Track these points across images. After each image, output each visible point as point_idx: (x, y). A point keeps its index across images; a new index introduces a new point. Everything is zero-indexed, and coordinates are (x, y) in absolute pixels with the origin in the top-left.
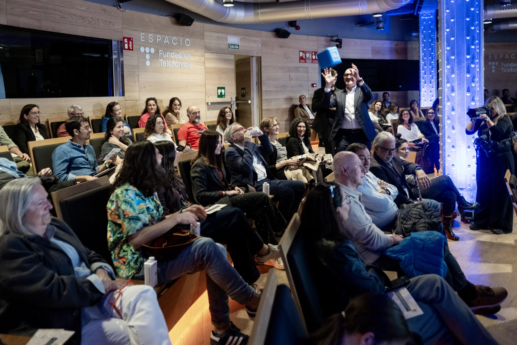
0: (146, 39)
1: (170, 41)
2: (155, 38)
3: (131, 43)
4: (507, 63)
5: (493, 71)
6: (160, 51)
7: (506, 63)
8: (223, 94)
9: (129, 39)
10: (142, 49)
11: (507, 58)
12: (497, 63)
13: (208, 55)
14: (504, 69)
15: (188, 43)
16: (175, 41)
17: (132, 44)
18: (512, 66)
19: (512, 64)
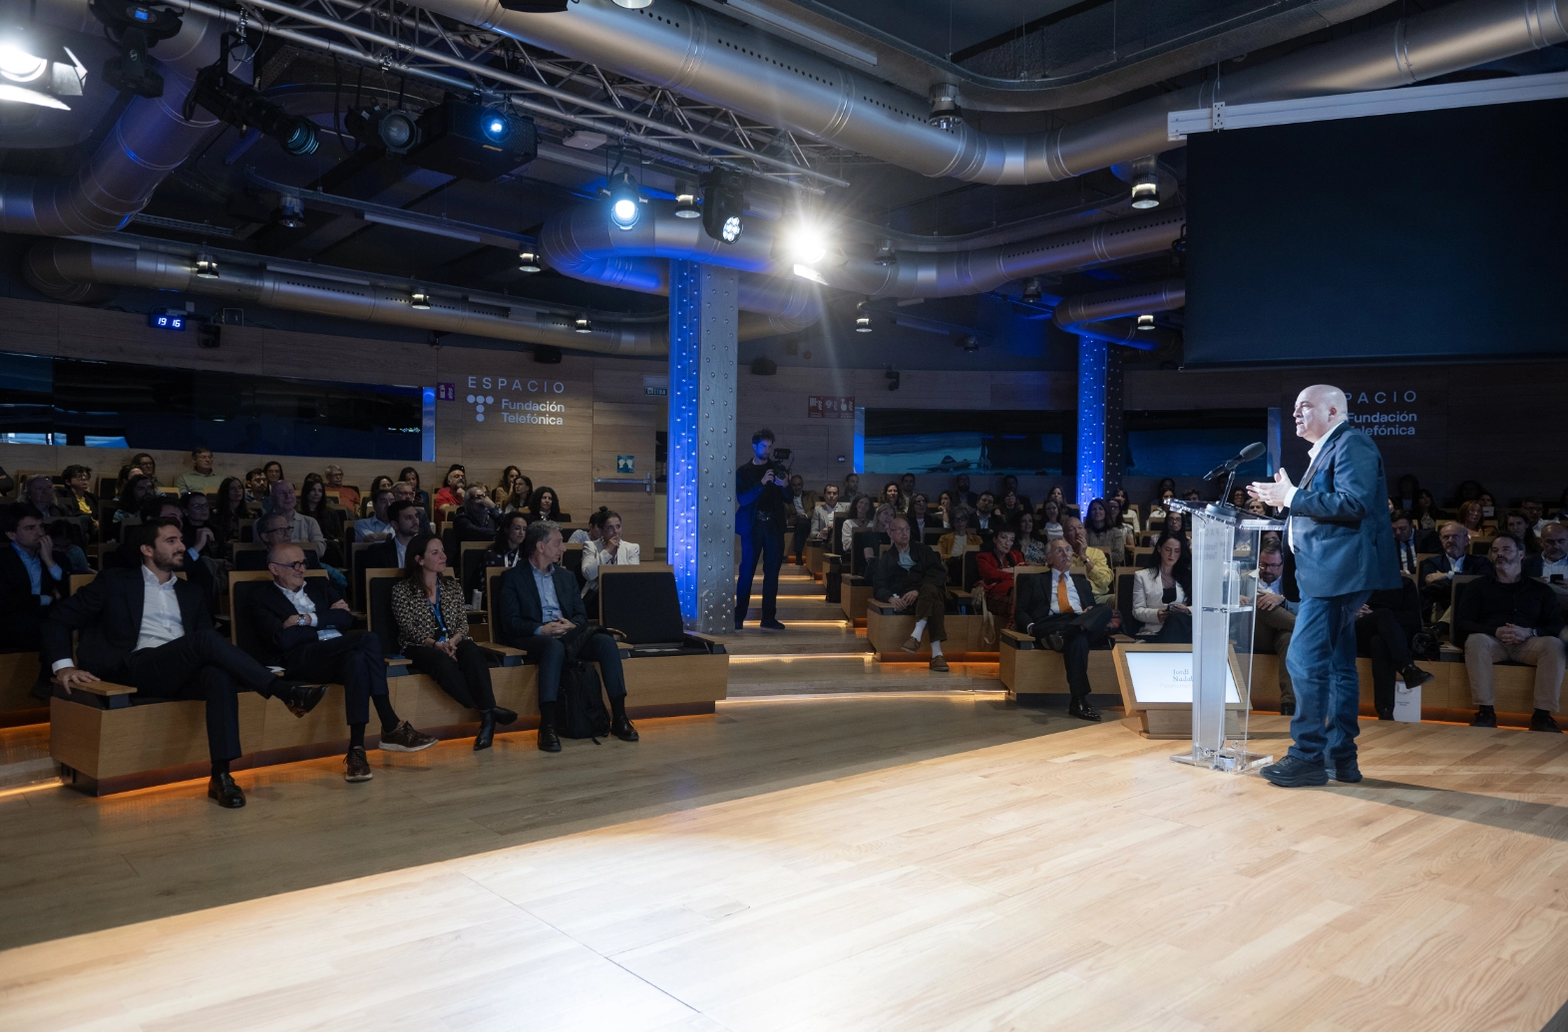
0: (479, 383)
1: (524, 385)
2: (495, 384)
3: (450, 390)
6: (504, 400)
8: (630, 467)
9: (448, 386)
10: (471, 399)
13: (598, 406)
15: (559, 388)
16: (533, 386)
17: (453, 392)
18: (1378, 421)
19: (1378, 416)
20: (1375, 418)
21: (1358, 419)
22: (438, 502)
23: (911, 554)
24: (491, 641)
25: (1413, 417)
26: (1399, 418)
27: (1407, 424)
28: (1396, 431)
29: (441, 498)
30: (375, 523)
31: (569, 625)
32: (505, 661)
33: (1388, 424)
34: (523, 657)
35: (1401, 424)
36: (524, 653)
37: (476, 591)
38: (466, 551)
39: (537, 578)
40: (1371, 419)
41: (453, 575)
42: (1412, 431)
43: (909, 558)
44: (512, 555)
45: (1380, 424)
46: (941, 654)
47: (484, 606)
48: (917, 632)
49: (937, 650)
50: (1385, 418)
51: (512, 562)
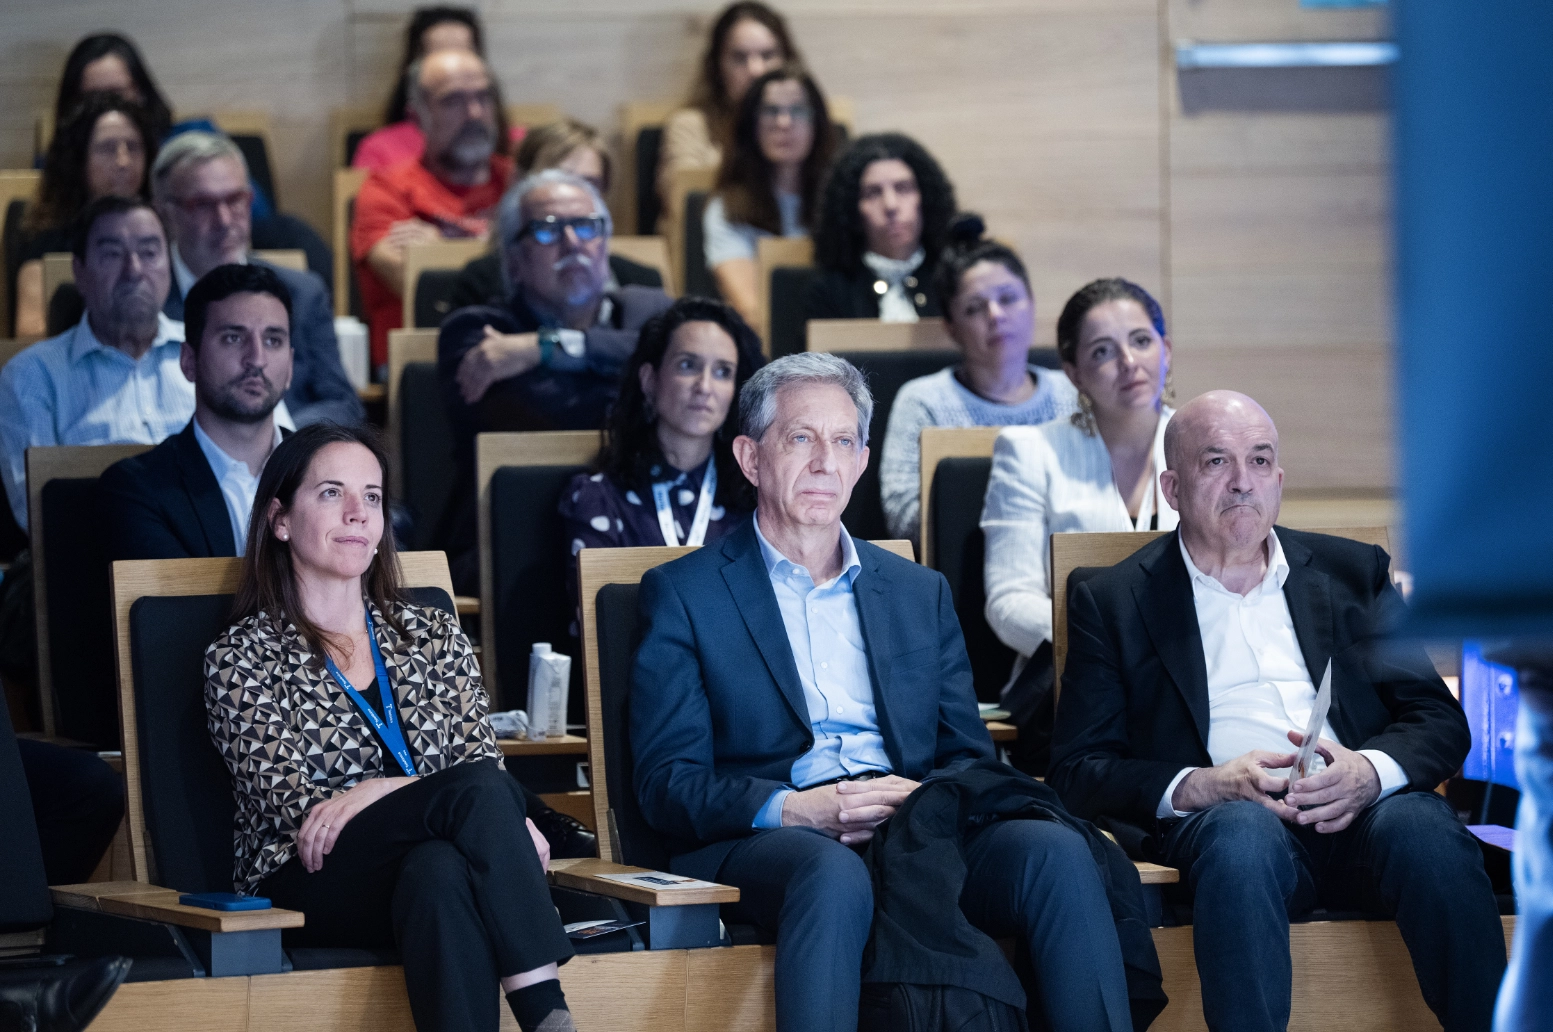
22: (365, 221)
24: (606, 852)
29: (379, 195)
30: (91, 357)
31: (902, 787)
32: (658, 927)
34: (724, 910)
36: (730, 894)
37: (544, 652)
38: (501, 476)
39: (786, 594)
41: (446, 584)
44: (687, 497)
47: (577, 711)
51: (687, 531)
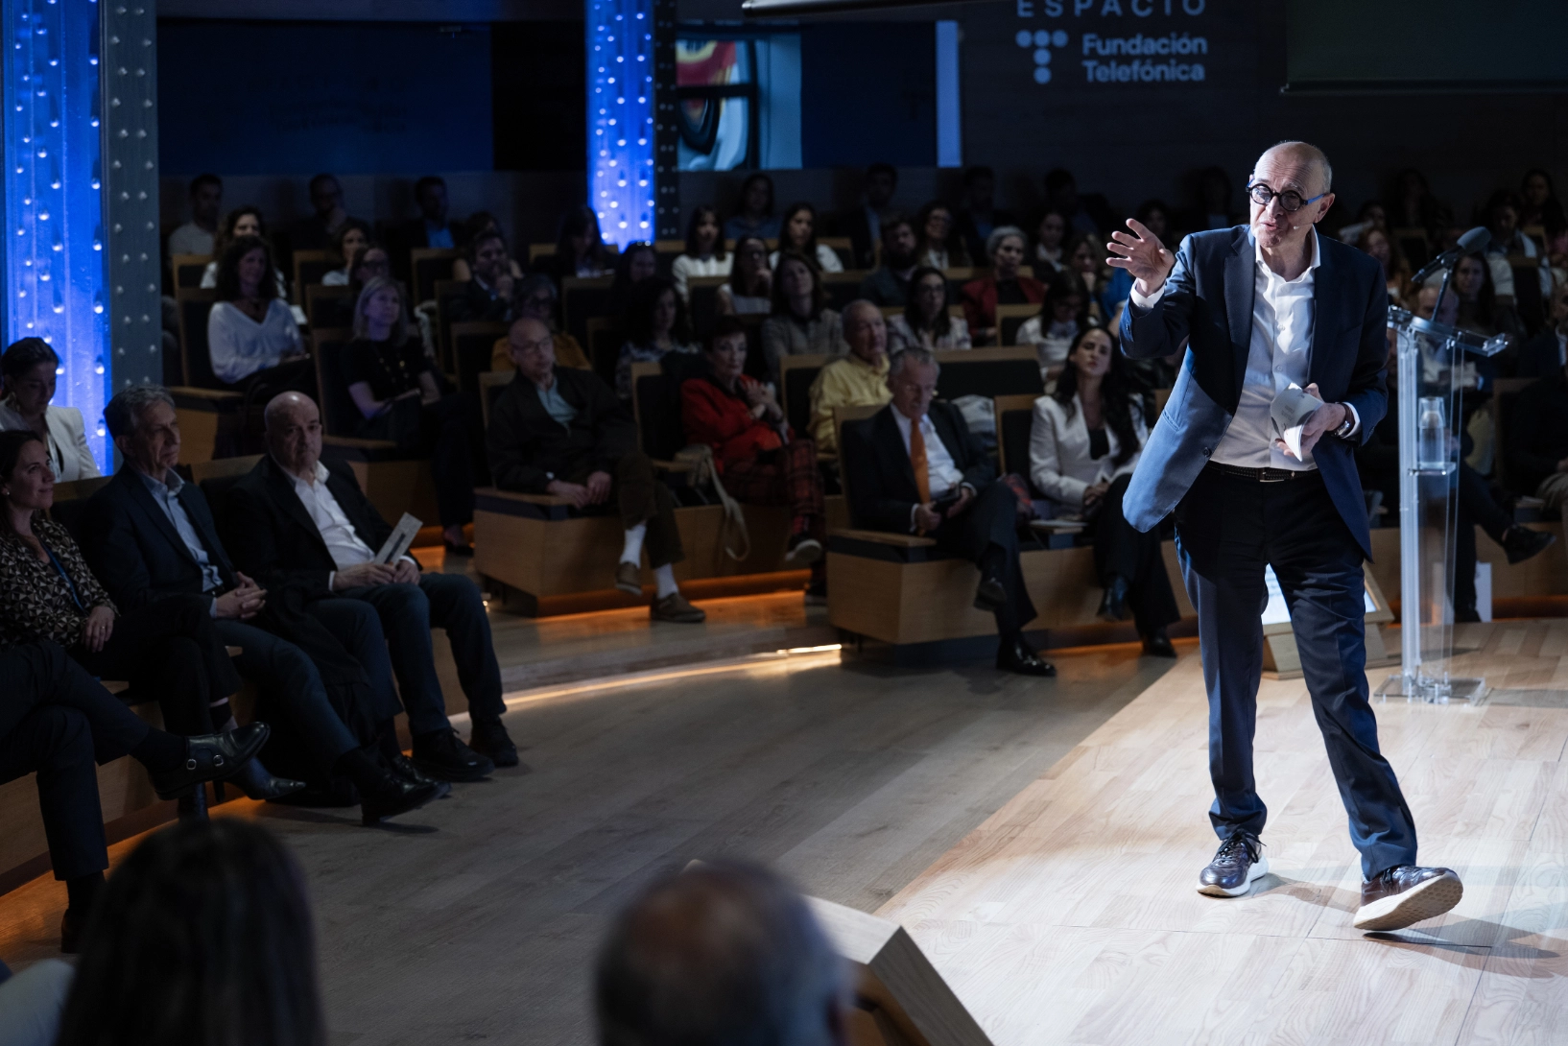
4: (1113, 36)
5: (1043, 76)
7: (1104, 36)
11: (1112, 14)
12: (1061, 39)
14: (1095, 68)
18: (1138, 51)
19: (1138, 40)
20: (1134, 47)
21: (1104, 47)
23: (560, 391)
25: (1200, 46)
26: (1177, 46)
27: (1190, 59)
28: (1173, 73)
33: (1157, 59)
35: (1181, 59)
40: (1127, 47)
42: (1198, 73)
43: (559, 398)
45: (1143, 58)
46: (674, 588)
48: (633, 549)
49: (667, 583)
50: (1152, 46)
